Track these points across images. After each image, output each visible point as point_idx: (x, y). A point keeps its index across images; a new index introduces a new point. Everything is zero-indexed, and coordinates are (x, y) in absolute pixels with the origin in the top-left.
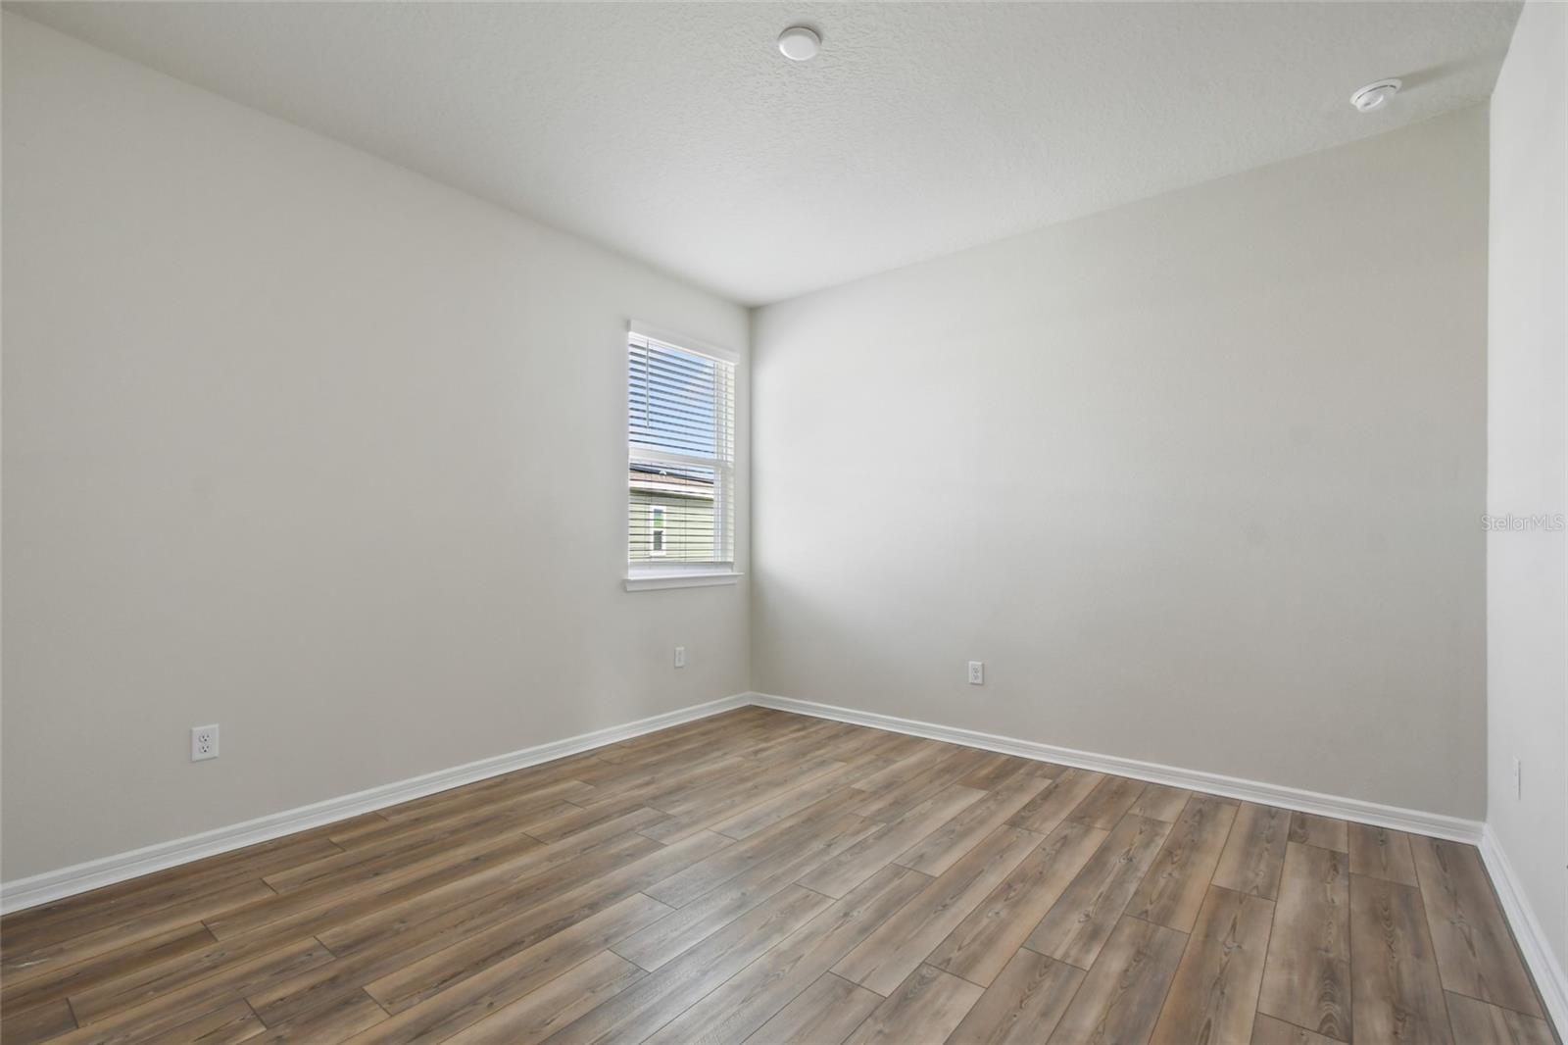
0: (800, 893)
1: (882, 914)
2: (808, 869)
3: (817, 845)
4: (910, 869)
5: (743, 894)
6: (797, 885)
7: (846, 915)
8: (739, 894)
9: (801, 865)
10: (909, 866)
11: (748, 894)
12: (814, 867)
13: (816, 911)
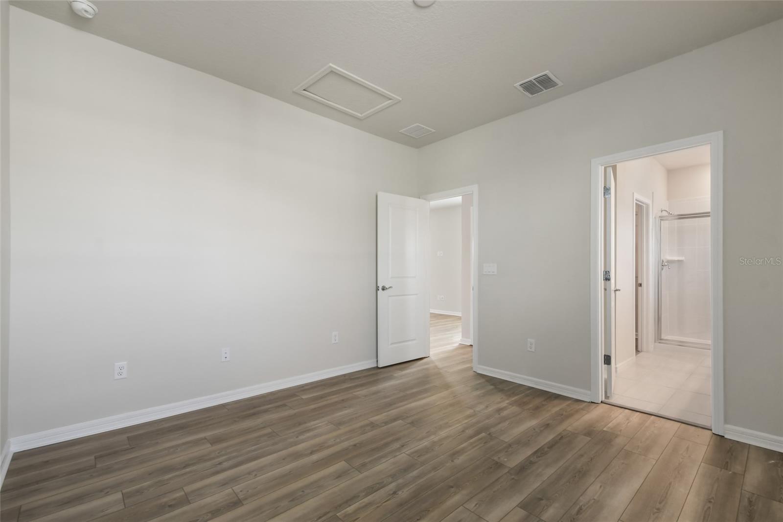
0: (423, 459)
1: (387, 445)
2: (415, 473)
3: (404, 494)
4: (353, 468)
5: (452, 461)
6: (423, 464)
7: (403, 446)
8: (455, 461)
9: (419, 477)
10: (353, 470)
11: (450, 461)
12: (411, 475)
13: (417, 448)
